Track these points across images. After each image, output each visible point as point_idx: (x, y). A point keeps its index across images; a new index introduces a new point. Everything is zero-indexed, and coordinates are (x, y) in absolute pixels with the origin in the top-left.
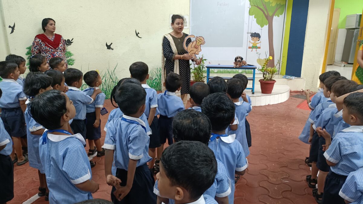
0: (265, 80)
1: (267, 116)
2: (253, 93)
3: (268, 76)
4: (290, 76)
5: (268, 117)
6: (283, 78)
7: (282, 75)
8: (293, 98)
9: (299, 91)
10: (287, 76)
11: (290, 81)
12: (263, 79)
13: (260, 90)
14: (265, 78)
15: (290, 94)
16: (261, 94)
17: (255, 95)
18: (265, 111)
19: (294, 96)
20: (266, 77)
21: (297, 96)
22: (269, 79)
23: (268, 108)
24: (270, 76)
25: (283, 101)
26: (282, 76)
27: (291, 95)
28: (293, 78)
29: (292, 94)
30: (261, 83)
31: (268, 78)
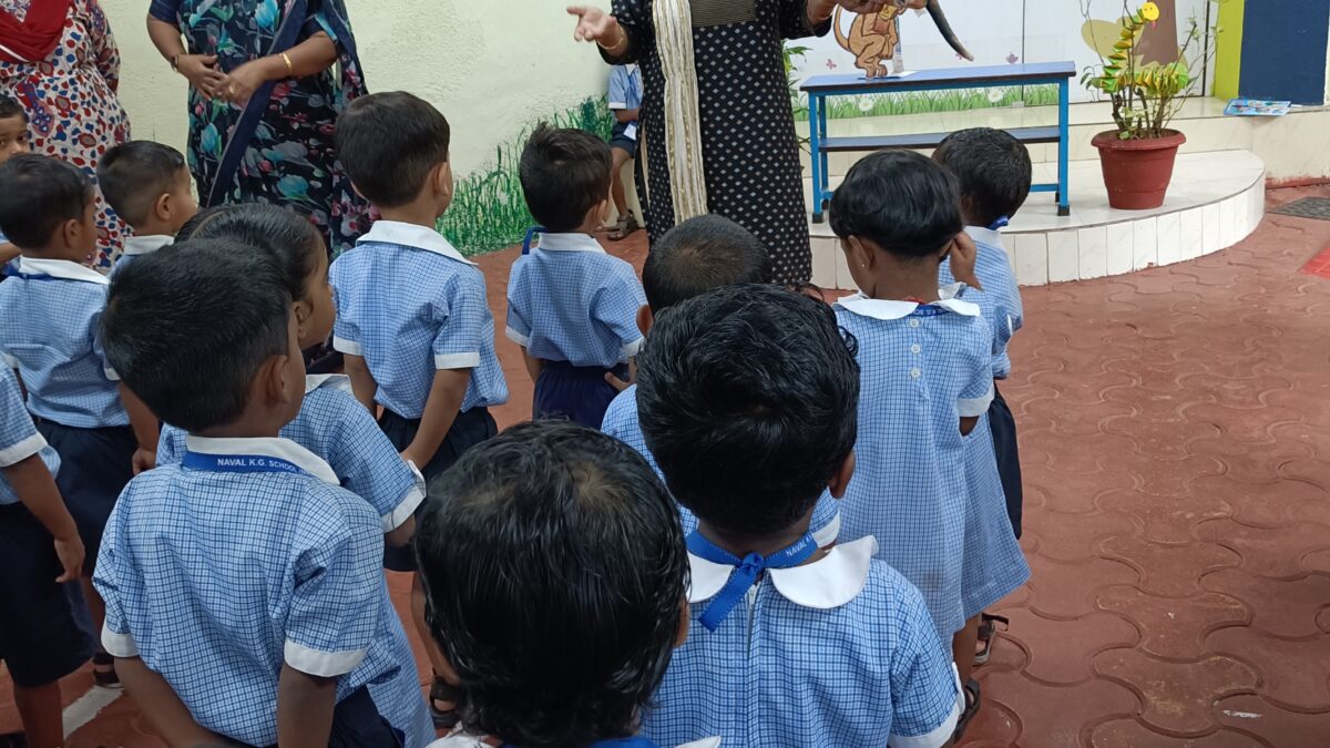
0: (1125, 135)
1: (1140, 331)
2: (1063, 211)
3: (1140, 112)
4: (1263, 103)
5: (1147, 336)
6: (1227, 114)
7: (1223, 98)
8: (1285, 220)
9: (1319, 176)
10: (1249, 102)
11: (1265, 128)
12: (1116, 127)
13: (1103, 192)
14: (1124, 125)
15: (1267, 198)
16: (1106, 214)
17: (1073, 219)
18: (1127, 303)
19: (1286, 210)
20: (1129, 121)
21: (1308, 209)
22: (1144, 125)
23: (1145, 286)
24: (1150, 110)
25: (1231, 243)
26: (1222, 106)
27: (1274, 201)
28: (1284, 112)
29: (1280, 195)
30: (1101, 151)
31: (1140, 122)
